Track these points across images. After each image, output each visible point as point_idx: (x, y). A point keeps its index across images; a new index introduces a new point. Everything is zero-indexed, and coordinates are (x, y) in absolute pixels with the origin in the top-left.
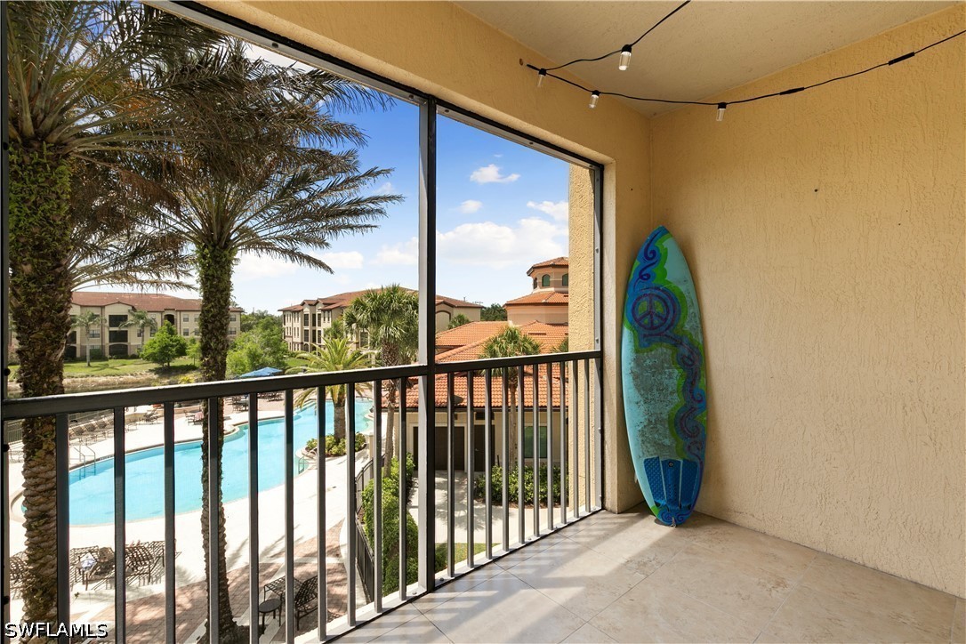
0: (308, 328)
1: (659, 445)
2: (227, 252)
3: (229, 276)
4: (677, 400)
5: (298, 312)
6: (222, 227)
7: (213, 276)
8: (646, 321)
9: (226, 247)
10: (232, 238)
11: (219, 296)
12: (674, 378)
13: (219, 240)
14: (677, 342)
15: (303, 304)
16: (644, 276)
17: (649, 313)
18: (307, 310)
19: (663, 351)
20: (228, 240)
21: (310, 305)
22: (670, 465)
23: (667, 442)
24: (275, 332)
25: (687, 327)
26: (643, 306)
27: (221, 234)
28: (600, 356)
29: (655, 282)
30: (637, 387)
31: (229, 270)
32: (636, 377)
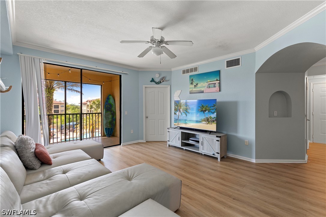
0: (89, 109)
1: (107, 126)
2: (52, 90)
3: (53, 96)
4: (110, 120)
5: (86, 104)
6: (51, 84)
7: (48, 96)
8: (107, 108)
9: (52, 89)
10: (54, 86)
11: (50, 101)
12: (110, 116)
13: (50, 87)
14: (111, 111)
15: (87, 101)
16: (107, 102)
17: (108, 107)
18: (88, 103)
19: (109, 112)
20: (53, 87)
21: (89, 102)
22: (109, 129)
23: (108, 125)
24: (76, 111)
25: (113, 109)
26: (107, 106)
27: (51, 86)
28: (101, 113)
29: (109, 102)
30: (105, 118)
31: (53, 95)
32: (105, 116)
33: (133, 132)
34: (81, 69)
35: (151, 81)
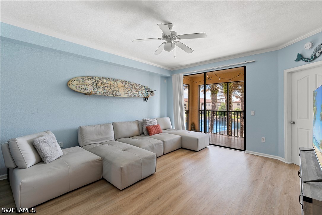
33: (264, 140)
34: (205, 73)
35: (297, 60)
